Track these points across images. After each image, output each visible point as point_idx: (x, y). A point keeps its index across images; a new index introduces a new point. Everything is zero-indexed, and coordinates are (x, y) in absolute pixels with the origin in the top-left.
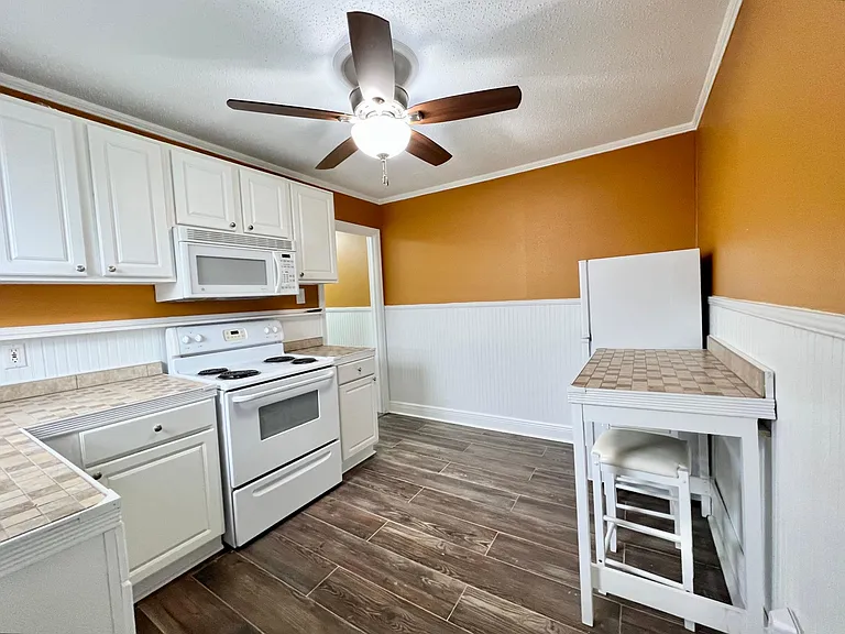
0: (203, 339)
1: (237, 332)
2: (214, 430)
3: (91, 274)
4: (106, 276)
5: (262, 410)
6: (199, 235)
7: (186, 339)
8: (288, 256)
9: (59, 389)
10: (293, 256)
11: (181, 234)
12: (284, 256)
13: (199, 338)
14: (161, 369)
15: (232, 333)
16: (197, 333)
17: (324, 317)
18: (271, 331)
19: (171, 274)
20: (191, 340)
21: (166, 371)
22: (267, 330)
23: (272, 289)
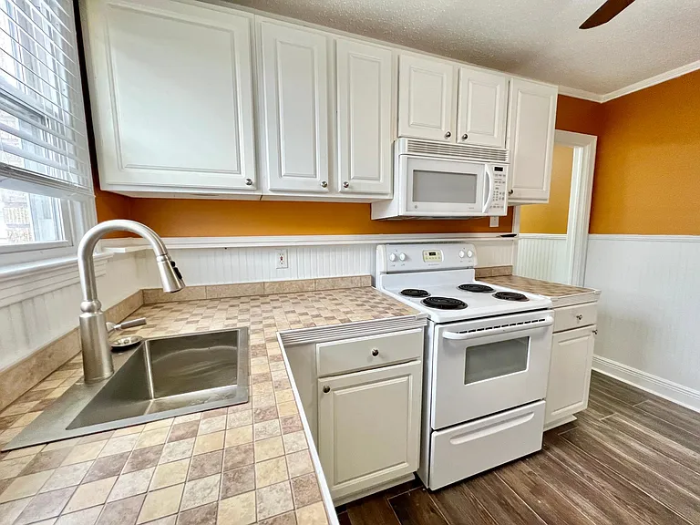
0: (407, 258)
1: (434, 254)
2: (420, 362)
3: (331, 191)
4: (342, 192)
5: (471, 351)
6: (418, 146)
7: (393, 257)
8: (501, 169)
9: (305, 289)
10: (506, 169)
11: (402, 146)
12: (497, 169)
13: (402, 257)
14: (370, 282)
15: (430, 254)
16: (402, 252)
17: (516, 244)
18: (466, 255)
19: (389, 191)
20: (397, 259)
21: (374, 285)
22: (462, 254)
23: (480, 208)
